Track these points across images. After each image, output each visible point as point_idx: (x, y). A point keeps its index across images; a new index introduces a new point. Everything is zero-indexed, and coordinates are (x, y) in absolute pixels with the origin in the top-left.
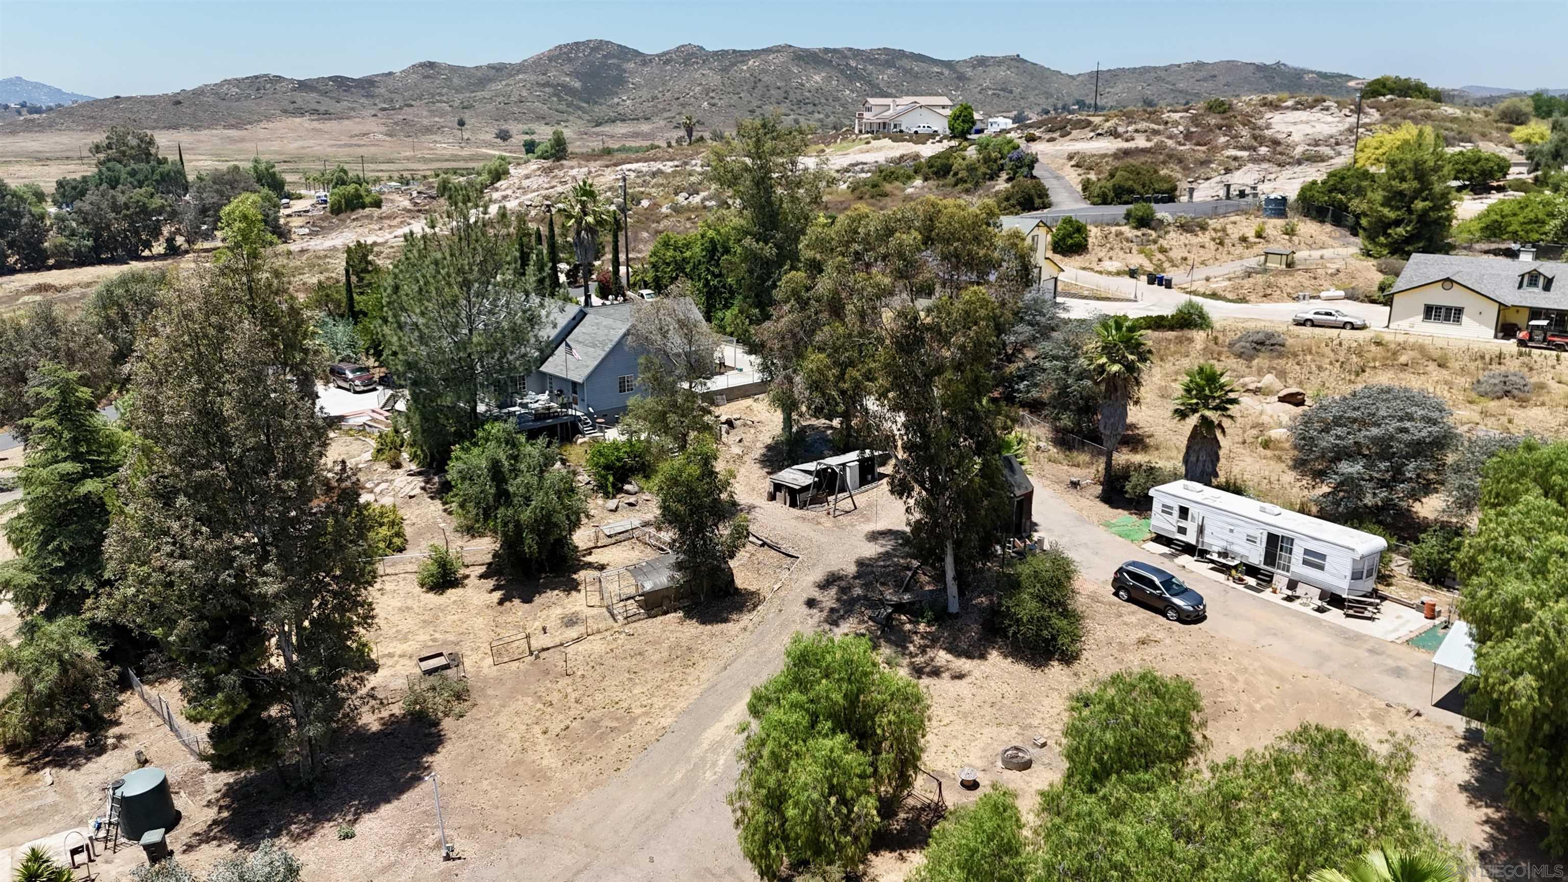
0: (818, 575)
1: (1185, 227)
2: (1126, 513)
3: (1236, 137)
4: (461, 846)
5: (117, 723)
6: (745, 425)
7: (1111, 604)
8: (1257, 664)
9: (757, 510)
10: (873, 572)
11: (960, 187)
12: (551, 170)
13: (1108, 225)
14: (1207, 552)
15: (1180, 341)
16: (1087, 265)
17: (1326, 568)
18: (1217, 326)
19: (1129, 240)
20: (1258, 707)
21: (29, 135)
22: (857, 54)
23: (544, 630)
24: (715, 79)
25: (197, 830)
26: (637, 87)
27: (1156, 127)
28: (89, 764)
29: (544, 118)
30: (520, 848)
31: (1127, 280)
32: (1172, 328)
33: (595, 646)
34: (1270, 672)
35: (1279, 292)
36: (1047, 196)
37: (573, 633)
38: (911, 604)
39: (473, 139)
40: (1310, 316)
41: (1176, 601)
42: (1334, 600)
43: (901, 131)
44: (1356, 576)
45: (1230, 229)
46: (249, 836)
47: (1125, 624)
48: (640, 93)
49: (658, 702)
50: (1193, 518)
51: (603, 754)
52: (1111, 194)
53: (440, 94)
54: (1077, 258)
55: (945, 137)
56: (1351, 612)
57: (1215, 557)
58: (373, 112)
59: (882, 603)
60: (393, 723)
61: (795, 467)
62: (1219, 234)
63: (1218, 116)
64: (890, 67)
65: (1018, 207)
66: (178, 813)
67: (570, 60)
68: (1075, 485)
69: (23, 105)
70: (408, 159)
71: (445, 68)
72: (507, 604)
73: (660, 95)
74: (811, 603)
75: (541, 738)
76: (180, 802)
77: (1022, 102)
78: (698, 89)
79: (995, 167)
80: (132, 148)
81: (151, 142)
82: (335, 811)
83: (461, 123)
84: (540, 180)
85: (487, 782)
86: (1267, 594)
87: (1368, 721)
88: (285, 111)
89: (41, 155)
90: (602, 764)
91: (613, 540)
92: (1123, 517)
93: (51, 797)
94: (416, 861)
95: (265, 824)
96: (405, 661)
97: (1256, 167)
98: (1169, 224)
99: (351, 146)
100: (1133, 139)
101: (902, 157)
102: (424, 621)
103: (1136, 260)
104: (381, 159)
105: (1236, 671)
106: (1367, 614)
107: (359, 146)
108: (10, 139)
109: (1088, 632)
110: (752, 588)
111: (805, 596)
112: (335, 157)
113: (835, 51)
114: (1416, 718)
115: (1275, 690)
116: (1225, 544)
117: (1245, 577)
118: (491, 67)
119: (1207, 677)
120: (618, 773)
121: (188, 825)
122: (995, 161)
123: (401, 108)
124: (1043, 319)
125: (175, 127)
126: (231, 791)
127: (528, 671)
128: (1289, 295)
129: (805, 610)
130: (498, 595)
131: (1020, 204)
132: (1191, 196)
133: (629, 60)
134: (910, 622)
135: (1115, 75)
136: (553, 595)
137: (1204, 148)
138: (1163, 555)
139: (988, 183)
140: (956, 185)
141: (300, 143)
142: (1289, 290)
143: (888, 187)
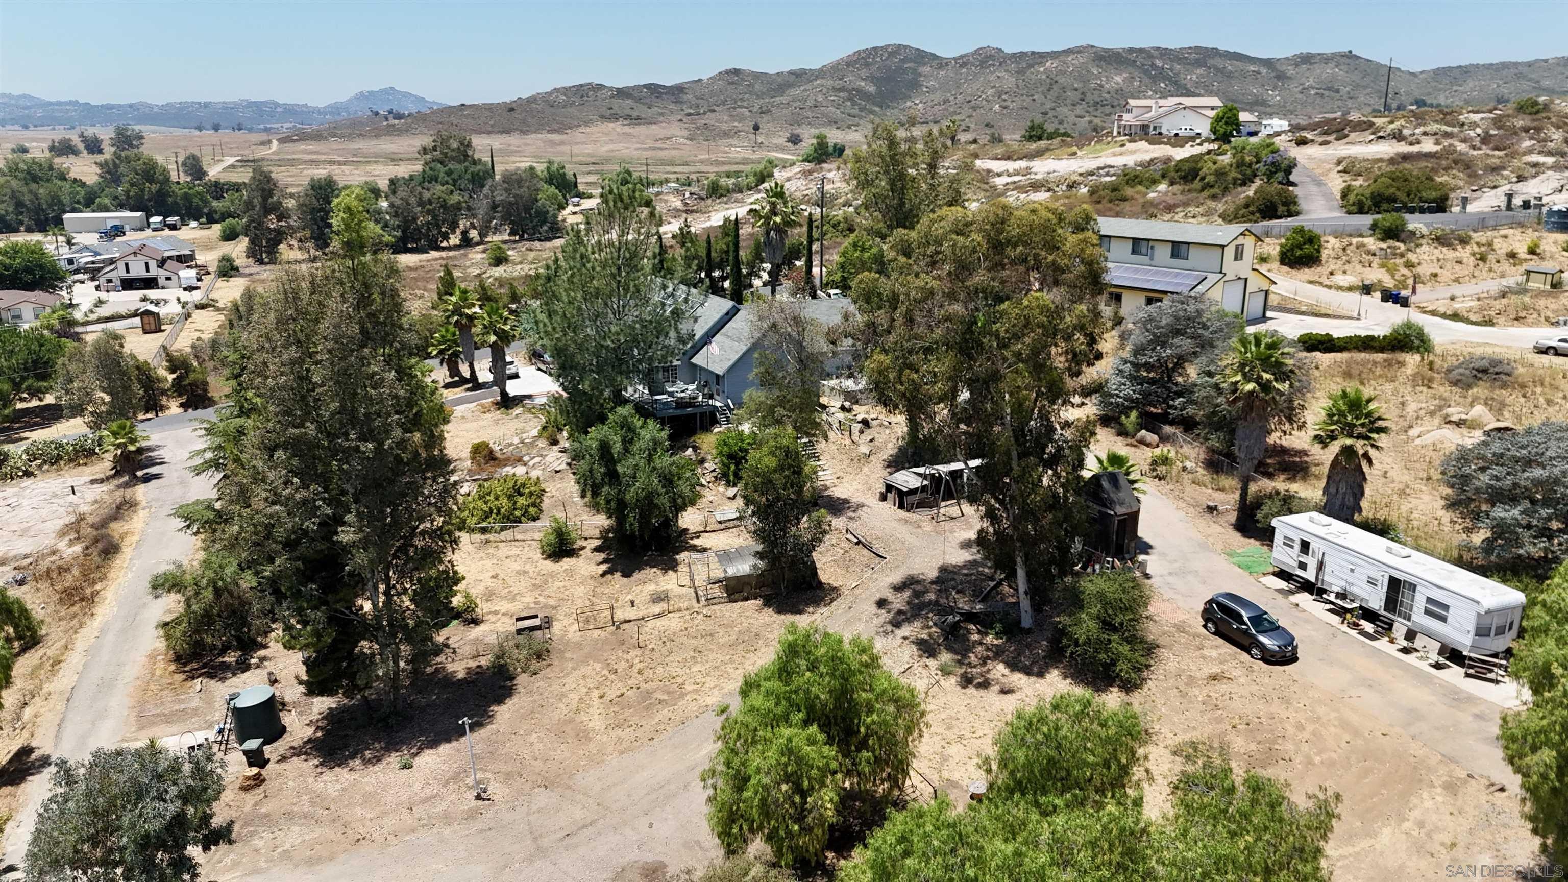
0: (897, 577)
1: (1441, 240)
2: (1257, 543)
3: (1545, 140)
4: (496, 789)
5: (265, 647)
6: (881, 425)
7: (1195, 635)
8: (1333, 715)
9: (864, 509)
10: (954, 579)
11: (1206, 193)
12: (810, 172)
13: (1350, 235)
14: (1325, 591)
15: (1389, 364)
16: (1316, 278)
17: (1449, 620)
18: (1438, 350)
19: (1369, 252)
20: (1317, 759)
21: (388, 138)
22: (1164, 53)
23: (632, 603)
24: (1009, 81)
25: (295, 744)
26: (931, 91)
27: (1449, 129)
28: (234, 679)
29: (836, 123)
30: (542, 798)
31: (1356, 296)
32: (1382, 350)
33: (673, 623)
34: (1345, 725)
35: (1535, 316)
36: (1295, 203)
37: (657, 609)
38: (986, 614)
39: (766, 143)
40: (1554, 343)
41: (1263, 639)
42: (1454, 656)
43: (1160, 134)
44: (1482, 632)
45: (1498, 243)
46: (330, 755)
47: (1203, 657)
48: (932, 97)
49: (710, 682)
50: (1313, 552)
51: (643, 723)
52: (1369, 202)
53: (742, 100)
54: (1306, 270)
55: (1207, 140)
56: (1471, 671)
57: (1332, 597)
58: (679, 117)
59: (952, 610)
60: (477, 673)
61: (914, 470)
62: (1483, 249)
63: (1530, 117)
64: (1200, 66)
65: (1258, 215)
66: (284, 728)
67: (867, 65)
68: (1211, 509)
69: (390, 112)
70: (702, 162)
71: (749, 75)
72: (609, 576)
73: (952, 98)
74: (882, 603)
75: (597, 702)
76: (288, 719)
77: (1349, 103)
78: (990, 92)
79: (1249, 172)
80: (453, 150)
81: (469, 145)
82: (404, 743)
83: (756, 128)
84: (799, 184)
85: (535, 735)
86: (1383, 644)
87: (1439, 790)
88: (602, 117)
89: (393, 156)
90: (639, 733)
91: (723, 526)
92: (1253, 546)
93: (196, 703)
94: (453, 797)
95: (346, 747)
96: (506, 619)
97: (1557, 175)
98: (1423, 237)
99: (654, 149)
100: (1419, 143)
101: (1152, 160)
102: (534, 585)
103: (1376, 275)
104: (678, 162)
105: (1306, 719)
106: (1491, 676)
107: (661, 149)
108: (374, 142)
109: (1160, 661)
110: (835, 585)
111: (878, 596)
112: (638, 159)
113: (1141, 51)
114: (1497, 794)
115: (1343, 744)
116: (1343, 584)
117: (1362, 622)
118: (791, 73)
119: (1270, 722)
120: (651, 743)
121: (289, 739)
122: (1250, 165)
123: (705, 113)
124: (1206, 333)
125: (507, 132)
126: (331, 716)
127: (607, 638)
128: (1547, 319)
129: (874, 609)
130: (604, 567)
131: (1260, 211)
132: (1464, 207)
133: (925, 64)
134: (979, 632)
135: (1465, 72)
136: (650, 572)
137: (1501, 153)
138: (1280, 591)
139: (1240, 189)
140: (1203, 189)
141: (612, 147)
142: (1549, 314)
143: (1129, 191)
